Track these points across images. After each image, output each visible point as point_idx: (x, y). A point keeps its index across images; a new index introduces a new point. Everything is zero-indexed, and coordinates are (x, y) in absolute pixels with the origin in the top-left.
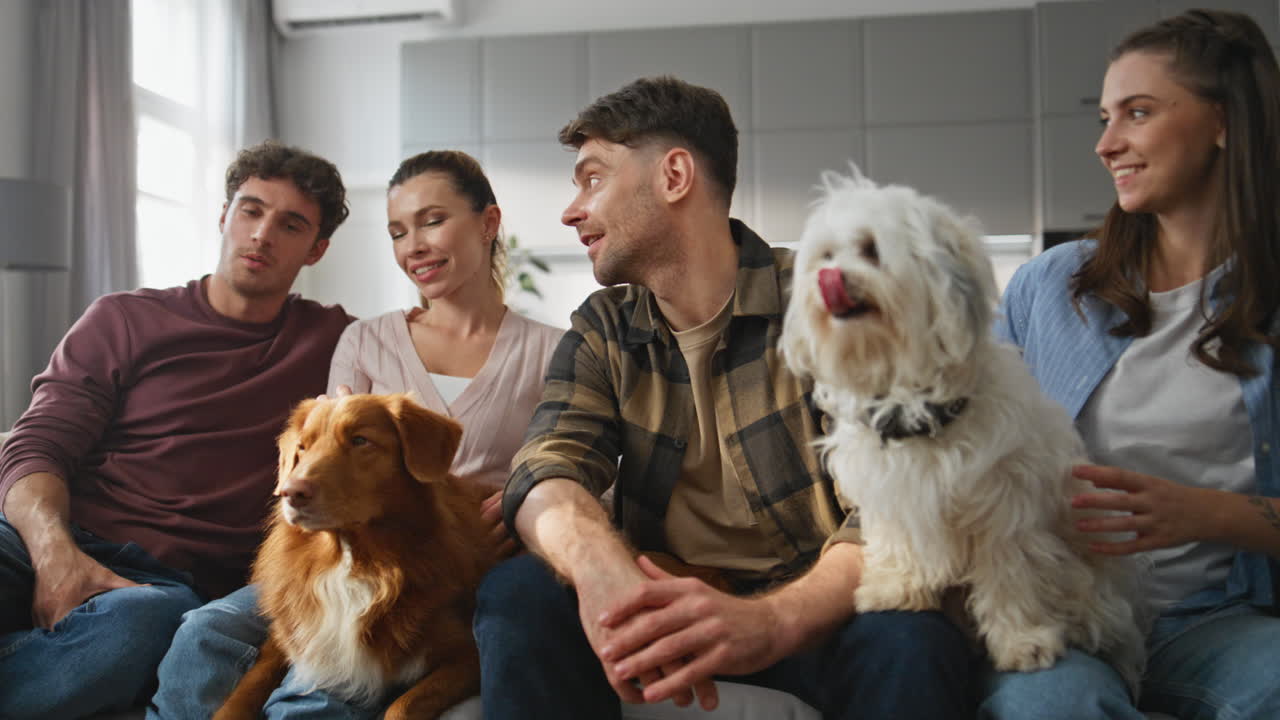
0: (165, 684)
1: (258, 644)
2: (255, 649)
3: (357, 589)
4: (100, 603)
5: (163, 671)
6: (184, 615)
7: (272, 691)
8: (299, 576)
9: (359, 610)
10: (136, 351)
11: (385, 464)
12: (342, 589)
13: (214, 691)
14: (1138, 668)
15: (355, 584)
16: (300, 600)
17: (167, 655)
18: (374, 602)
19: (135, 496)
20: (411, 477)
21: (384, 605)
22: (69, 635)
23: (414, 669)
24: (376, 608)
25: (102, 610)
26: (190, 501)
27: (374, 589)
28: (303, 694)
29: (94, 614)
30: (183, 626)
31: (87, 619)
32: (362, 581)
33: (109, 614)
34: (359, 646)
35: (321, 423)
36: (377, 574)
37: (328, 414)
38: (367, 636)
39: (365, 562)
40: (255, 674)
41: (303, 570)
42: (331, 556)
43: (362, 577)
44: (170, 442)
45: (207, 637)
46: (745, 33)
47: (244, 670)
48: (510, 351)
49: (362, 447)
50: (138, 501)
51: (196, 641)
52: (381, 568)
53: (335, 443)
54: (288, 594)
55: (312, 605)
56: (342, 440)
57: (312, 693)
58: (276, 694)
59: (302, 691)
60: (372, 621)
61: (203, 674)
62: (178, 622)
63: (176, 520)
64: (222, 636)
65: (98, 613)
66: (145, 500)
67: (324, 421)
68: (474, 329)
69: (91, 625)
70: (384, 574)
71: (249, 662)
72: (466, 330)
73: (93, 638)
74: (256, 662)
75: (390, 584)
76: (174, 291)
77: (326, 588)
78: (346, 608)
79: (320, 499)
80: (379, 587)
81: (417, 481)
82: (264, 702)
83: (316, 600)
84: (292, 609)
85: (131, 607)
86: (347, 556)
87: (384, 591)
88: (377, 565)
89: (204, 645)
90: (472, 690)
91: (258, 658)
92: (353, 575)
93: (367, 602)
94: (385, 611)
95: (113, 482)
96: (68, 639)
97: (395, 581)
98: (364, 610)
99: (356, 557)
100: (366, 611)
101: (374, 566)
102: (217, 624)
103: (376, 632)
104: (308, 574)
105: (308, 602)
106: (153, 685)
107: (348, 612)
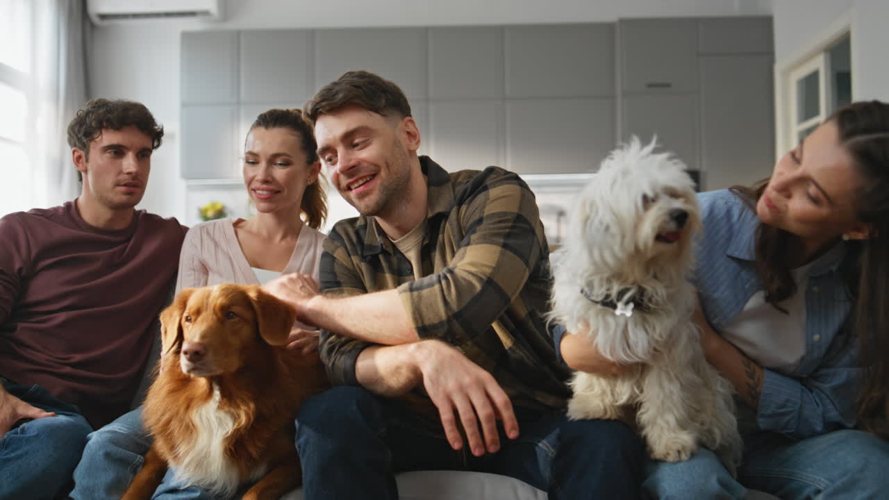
0: (80, 483)
1: (143, 454)
2: (142, 458)
3: (222, 417)
4: (29, 428)
5: (78, 474)
6: (89, 435)
7: (157, 486)
8: (182, 410)
9: (225, 432)
10: (34, 252)
11: (246, 331)
12: (213, 419)
13: (116, 487)
14: (736, 462)
15: (222, 414)
16: (181, 426)
17: (80, 464)
18: (235, 427)
19: (38, 354)
20: (264, 341)
21: (241, 430)
22: (7, 451)
23: (260, 471)
24: (237, 431)
25: (31, 433)
26: (77, 357)
27: (235, 418)
28: (182, 488)
29: (24, 435)
30: (90, 442)
31: (20, 439)
32: (226, 412)
33: (37, 436)
34: (224, 458)
35: (203, 303)
36: (238, 407)
37: (208, 297)
38: (231, 450)
39: (229, 398)
40: (144, 475)
41: (185, 406)
42: (205, 396)
43: (227, 409)
44: (62, 317)
45: (109, 450)
46: (423, 34)
47: (135, 472)
48: (306, 254)
49: (232, 320)
50: (41, 357)
51: (101, 453)
52: (241, 404)
53: (215, 317)
54: (172, 423)
55: (190, 429)
56: (219, 314)
57: (188, 487)
58: (161, 488)
59: (180, 486)
60: (234, 441)
61: (107, 477)
62: (85, 441)
63: (68, 369)
64: (120, 449)
65: (28, 435)
66: (47, 357)
67: (205, 301)
68: (284, 237)
69: (24, 443)
70: (243, 408)
71: (138, 466)
72: (278, 237)
73: (26, 453)
74: (143, 466)
75: (247, 414)
76: (56, 210)
77: (201, 417)
78: (215, 431)
79: (210, 357)
80: (239, 416)
81: (268, 344)
82: (152, 494)
83: (193, 425)
84: (176, 433)
85: (51, 430)
86: (217, 394)
87: (243, 419)
88: (239, 402)
89: (108, 455)
90: (296, 484)
91: (144, 464)
92: (219, 408)
93: (229, 427)
94: (243, 433)
95: (22, 344)
96: (7, 454)
97: (251, 413)
98: (228, 432)
99: (223, 395)
100: (230, 433)
101: (236, 403)
102: (115, 440)
103: (236, 447)
104: (188, 407)
105: (187, 427)
106: (71, 485)
107: (217, 434)
